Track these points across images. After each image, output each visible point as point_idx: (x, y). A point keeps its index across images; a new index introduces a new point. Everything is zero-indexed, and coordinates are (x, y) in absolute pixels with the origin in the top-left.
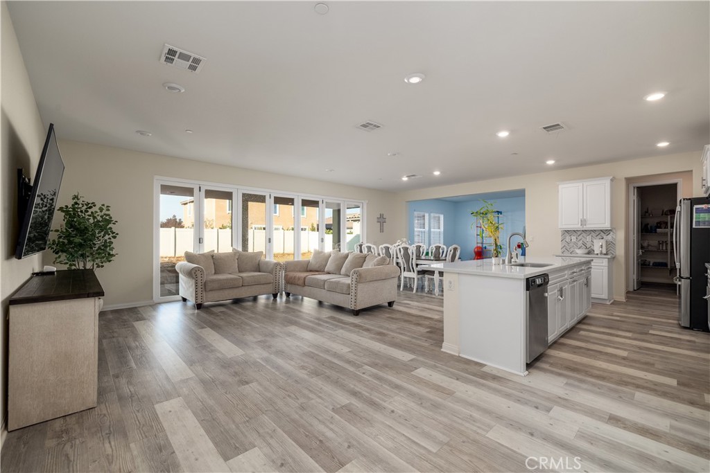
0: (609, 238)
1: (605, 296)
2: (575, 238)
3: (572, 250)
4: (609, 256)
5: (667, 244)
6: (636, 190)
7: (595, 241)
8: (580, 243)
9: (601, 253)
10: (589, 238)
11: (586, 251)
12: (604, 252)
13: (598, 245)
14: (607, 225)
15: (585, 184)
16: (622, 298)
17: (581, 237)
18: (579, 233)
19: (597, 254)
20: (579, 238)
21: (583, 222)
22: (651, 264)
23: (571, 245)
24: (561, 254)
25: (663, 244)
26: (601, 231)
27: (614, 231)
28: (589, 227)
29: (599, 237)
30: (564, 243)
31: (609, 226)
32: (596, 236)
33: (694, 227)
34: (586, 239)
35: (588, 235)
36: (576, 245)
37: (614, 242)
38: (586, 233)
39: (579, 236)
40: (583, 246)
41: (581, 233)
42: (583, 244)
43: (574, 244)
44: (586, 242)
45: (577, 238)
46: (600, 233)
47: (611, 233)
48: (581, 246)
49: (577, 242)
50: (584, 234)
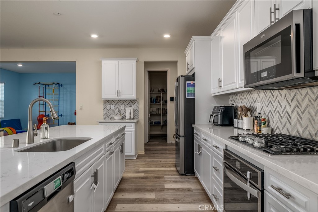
0: (135, 106)
1: (133, 153)
2: (113, 106)
3: (111, 116)
4: (135, 121)
5: (160, 110)
6: (148, 73)
7: (126, 109)
8: (117, 111)
9: (130, 119)
10: (122, 107)
11: (121, 117)
12: (132, 117)
13: (128, 111)
14: (133, 96)
15: (120, 62)
16: (142, 152)
17: (117, 105)
18: (116, 102)
19: (128, 119)
20: (116, 106)
21: (119, 93)
22: (153, 123)
23: (111, 112)
24: (103, 121)
25: (158, 110)
26: (130, 100)
27: (138, 100)
28: (123, 97)
29: (129, 105)
30: (106, 111)
31: (135, 97)
32: (127, 105)
33: (186, 97)
34: (121, 107)
35: (122, 104)
36: (114, 112)
37: (138, 110)
38: (121, 103)
39: (116, 105)
40: (119, 113)
41: (118, 103)
42: (119, 111)
43: (113, 111)
44: (120, 110)
45: (114, 107)
46: (129, 103)
47: (136, 102)
48: (118, 113)
49: (114, 110)
50: (119, 104)
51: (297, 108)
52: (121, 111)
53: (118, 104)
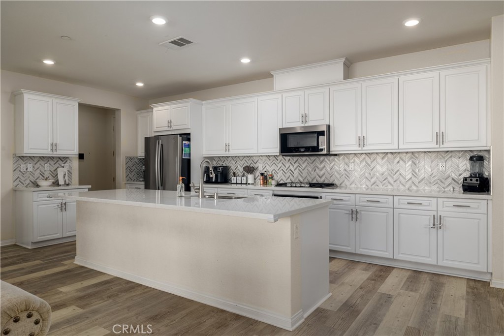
2: (31, 166)
3: (28, 182)
8: (37, 173)
10: (47, 167)
11: (50, 183)
14: (75, 152)
15: (55, 101)
18: (36, 160)
20: (36, 166)
21: (54, 146)
23: (27, 175)
26: (59, 158)
27: (70, 158)
29: (57, 165)
30: (18, 174)
32: (55, 164)
33: (183, 158)
34: (44, 167)
35: (46, 163)
36: (33, 176)
37: (71, 171)
38: (44, 161)
39: (35, 164)
40: (41, 176)
41: (39, 161)
42: (40, 174)
43: (30, 174)
44: (43, 171)
45: (33, 167)
46: (58, 161)
47: (68, 161)
48: (39, 177)
49: (33, 172)
50: (41, 162)
51: (298, 167)
52: (44, 174)
53: (39, 163)
